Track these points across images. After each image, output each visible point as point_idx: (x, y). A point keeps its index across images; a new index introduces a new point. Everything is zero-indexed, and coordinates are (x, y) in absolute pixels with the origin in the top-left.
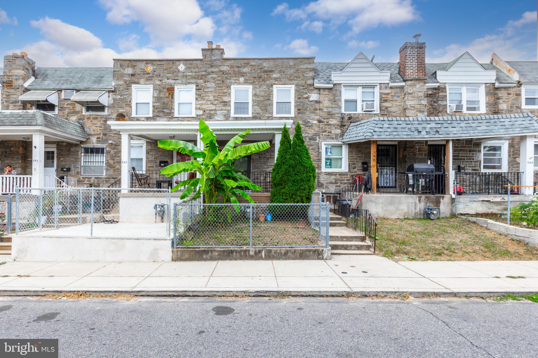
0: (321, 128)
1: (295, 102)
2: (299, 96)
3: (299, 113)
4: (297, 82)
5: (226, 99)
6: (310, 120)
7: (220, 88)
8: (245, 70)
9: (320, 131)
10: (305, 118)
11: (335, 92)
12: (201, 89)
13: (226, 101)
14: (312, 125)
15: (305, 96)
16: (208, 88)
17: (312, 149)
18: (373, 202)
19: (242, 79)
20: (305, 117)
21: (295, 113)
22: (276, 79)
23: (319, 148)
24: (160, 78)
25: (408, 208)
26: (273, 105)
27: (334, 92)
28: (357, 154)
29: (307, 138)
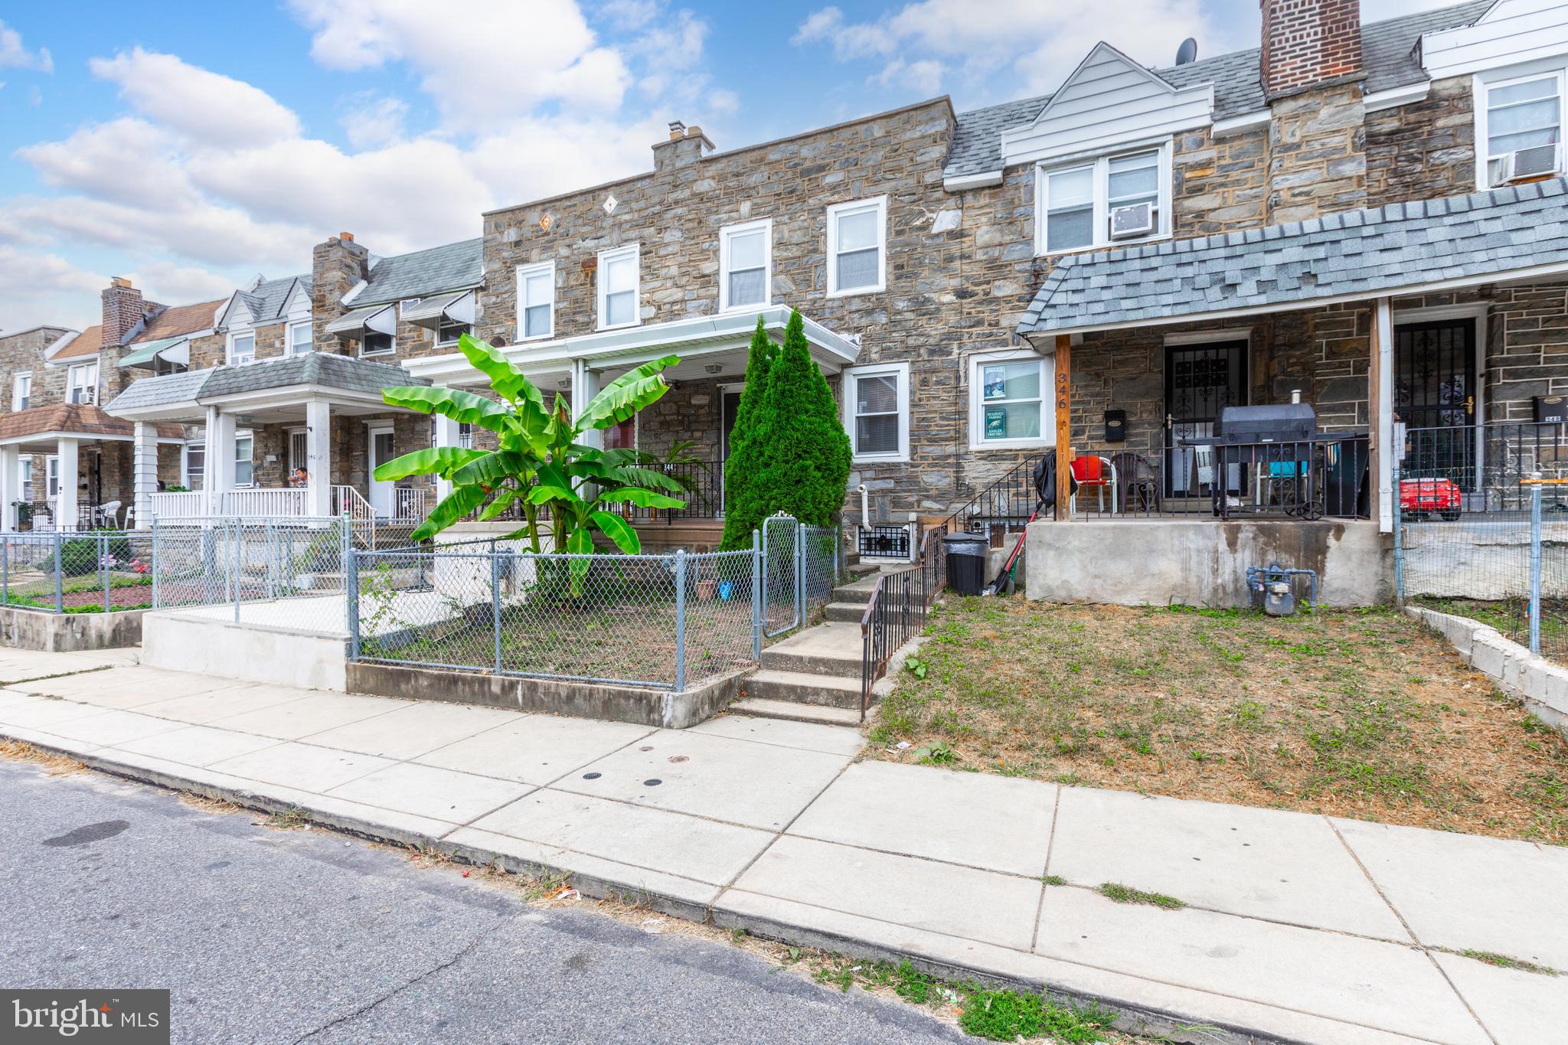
0: (965, 316)
1: (887, 248)
2: (900, 225)
3: (898, 278)
4: (893, 183)
5: (707, 268)
6: (932, 295)
7: (693, 242)
8: (754, 179)
9: (963, 324)
10: (918, 288)
11: (1012, 192)
12: (651, 252)
13: (707, 272)
14: (938, 310)
15: (918, 223)
16: (667, 245)
17: (938, 383)
18: (1050, 546)
19: (745, 207)
20: (919, 286)
21: (887, 280)
22: (834, 189)
23: (958, 378)
24: (567, 241)
25: (1186, 569)
26: (825, 264)
27: (1010, 194)
28: (1086, 386)
29: (922, 351)
